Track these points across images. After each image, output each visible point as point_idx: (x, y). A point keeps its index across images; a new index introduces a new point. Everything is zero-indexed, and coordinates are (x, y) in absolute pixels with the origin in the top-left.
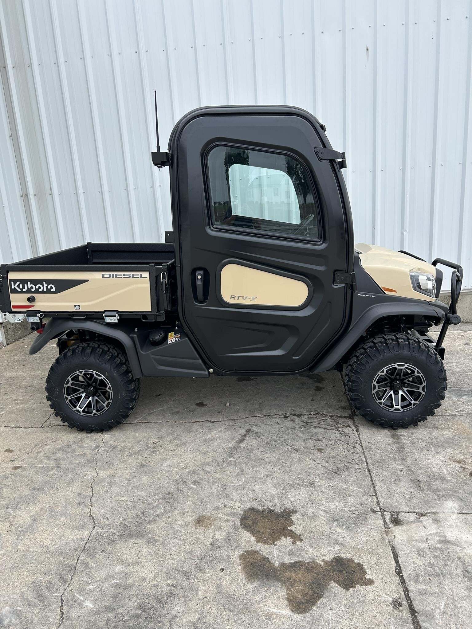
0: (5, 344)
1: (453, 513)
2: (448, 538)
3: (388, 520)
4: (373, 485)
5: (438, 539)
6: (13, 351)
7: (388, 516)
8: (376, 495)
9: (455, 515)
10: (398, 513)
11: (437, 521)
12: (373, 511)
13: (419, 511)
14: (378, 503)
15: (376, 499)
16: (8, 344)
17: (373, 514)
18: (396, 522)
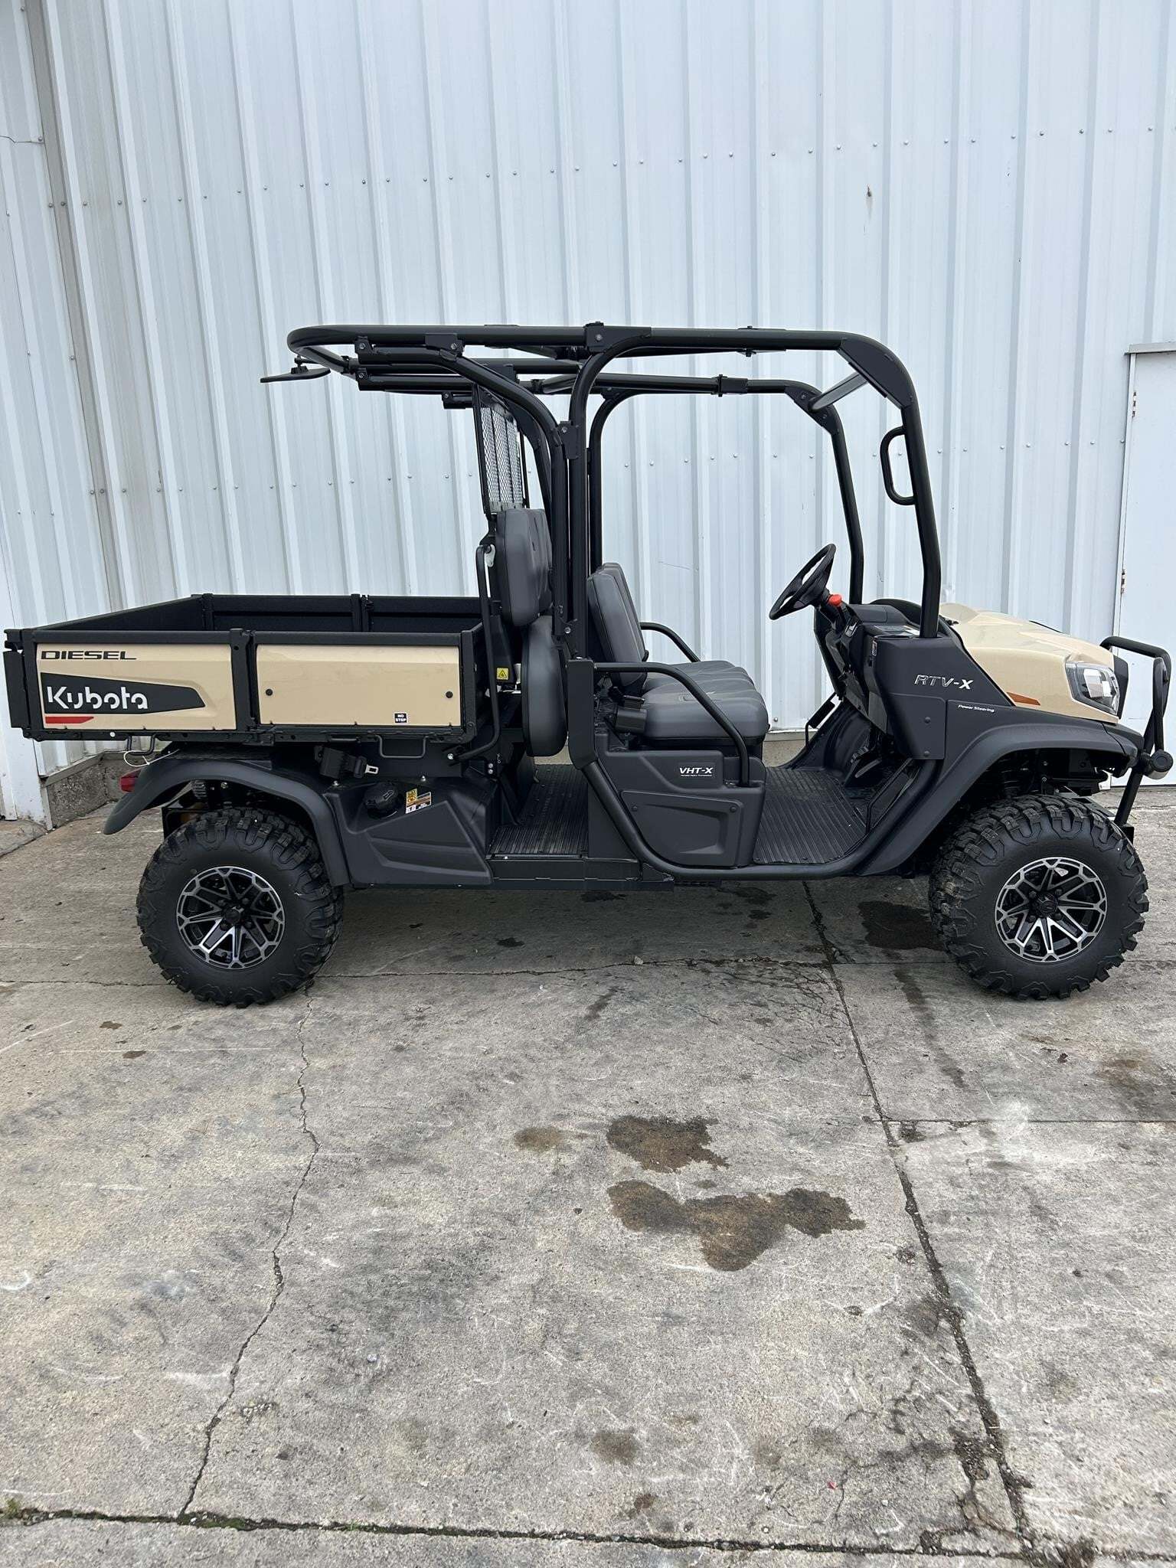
0: (50, 827)
1: (1021, 1121)
2: (1007, 1159)
3: (895, 1133)
4: (869, 1079)
5: (988, 1160)
6: (70, 840)
7: (895, 1128)
8: (874, 1094)
9: (1024, 1124)
10: (915, 1123)
11: (988, 1134)
12: (867, 1120)
13: (955, 1119)
14: (878, 1108)
15: (873, 1102)
16: (55, 827)
17: (866, 1126)
18: (911, 1135)
